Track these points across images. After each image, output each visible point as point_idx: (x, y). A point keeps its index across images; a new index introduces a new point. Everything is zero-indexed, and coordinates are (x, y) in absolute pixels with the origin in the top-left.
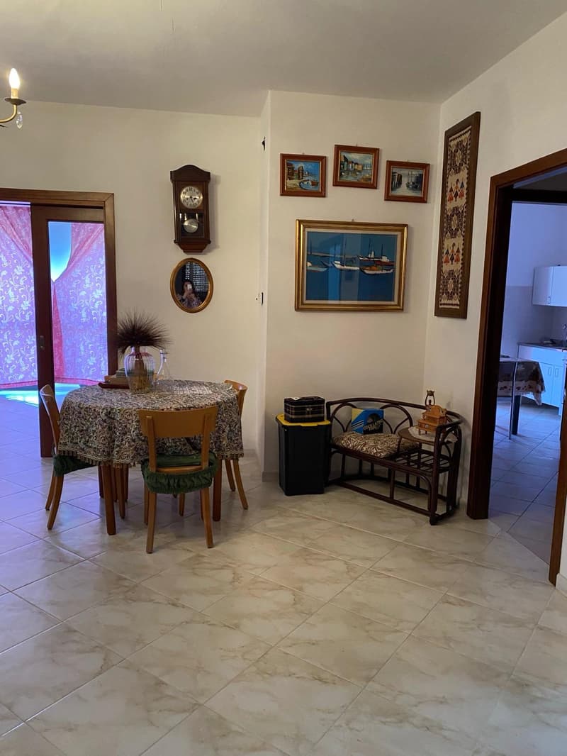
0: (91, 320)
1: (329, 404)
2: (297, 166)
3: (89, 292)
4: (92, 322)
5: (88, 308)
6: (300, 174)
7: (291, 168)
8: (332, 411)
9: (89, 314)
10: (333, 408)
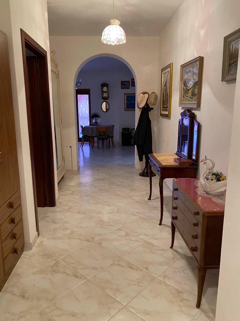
0: (83, 116)
1: (131, 129)
2: (124, 83)
3: (82, 109)
4: (83, 117)
5: (81, 113)
6: (125, 85)
7: (123, 84)
8: (131, 131)
9: (82, 115)
10: (132, 130)
